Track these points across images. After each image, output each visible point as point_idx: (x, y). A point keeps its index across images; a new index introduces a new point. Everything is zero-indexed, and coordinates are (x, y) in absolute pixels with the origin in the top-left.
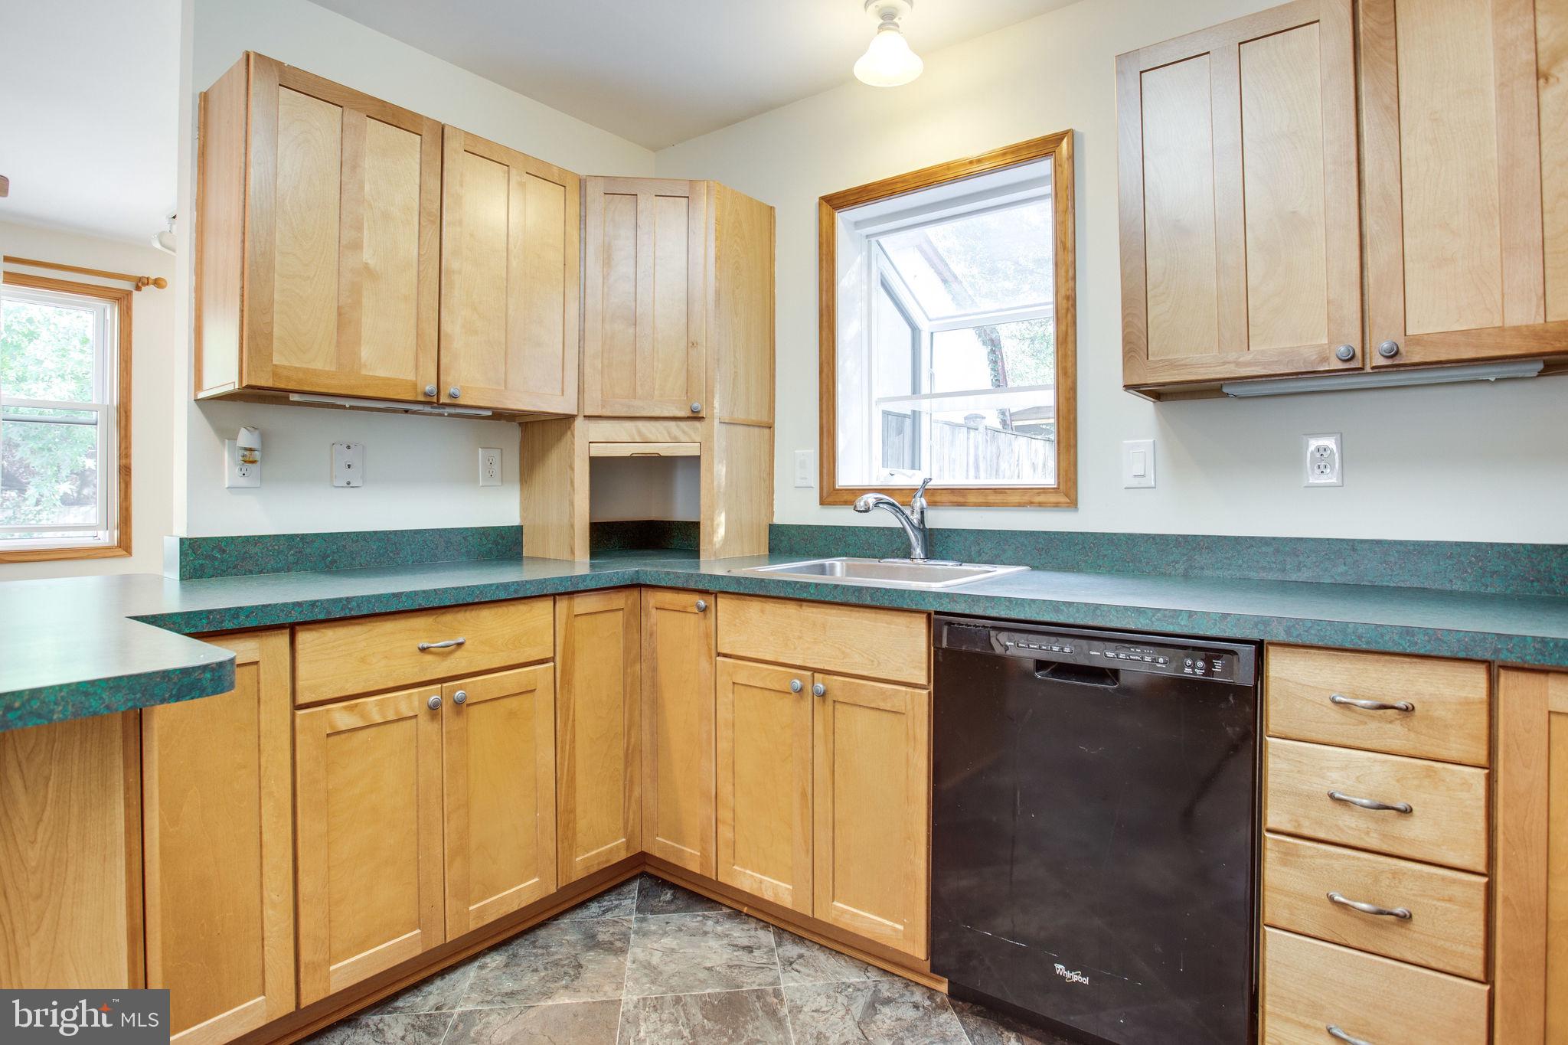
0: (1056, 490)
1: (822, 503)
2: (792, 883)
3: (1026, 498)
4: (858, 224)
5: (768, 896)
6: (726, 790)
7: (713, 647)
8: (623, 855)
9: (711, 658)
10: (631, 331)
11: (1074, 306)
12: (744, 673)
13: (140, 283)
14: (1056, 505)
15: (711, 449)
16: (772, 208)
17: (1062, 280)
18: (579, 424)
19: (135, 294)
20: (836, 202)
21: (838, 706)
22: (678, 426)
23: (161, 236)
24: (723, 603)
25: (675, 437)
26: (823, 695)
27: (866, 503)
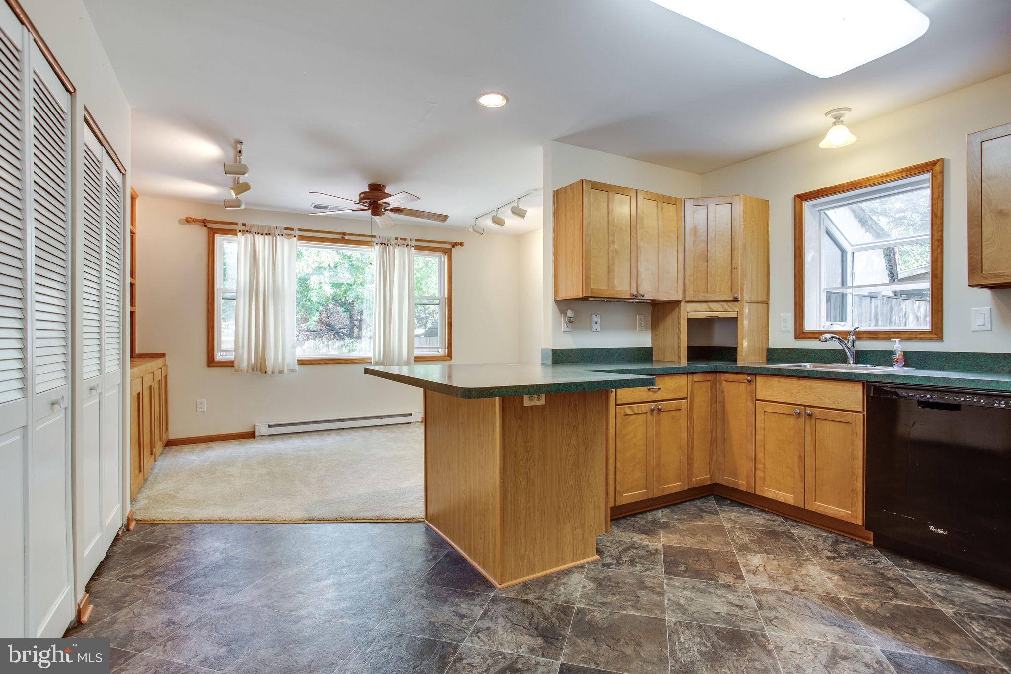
0: (930, 332)
1: (795, 339)
2: (794, 493)
3: (912, 336)
4: (813, 206)
5: (782, 500)
6: (760, 456)
7: (754, 396)
8: (709, 482)
9: (753, 401)
10: (706, 264)
11: (942, 244)
12: (770, 408)
13: (454, 245)
14: (931, 339)
15: (742, 314)
16: (767, 201)
17: (935, 232)
18: (683, 304)
19: (452, 249)
20: (803, 198)
21: (817, 421)
22: (727, 305)
23: (473, 226)
24: (759, 379)
25: (726, 309)
26: (810, 416)
27: (825, 338)
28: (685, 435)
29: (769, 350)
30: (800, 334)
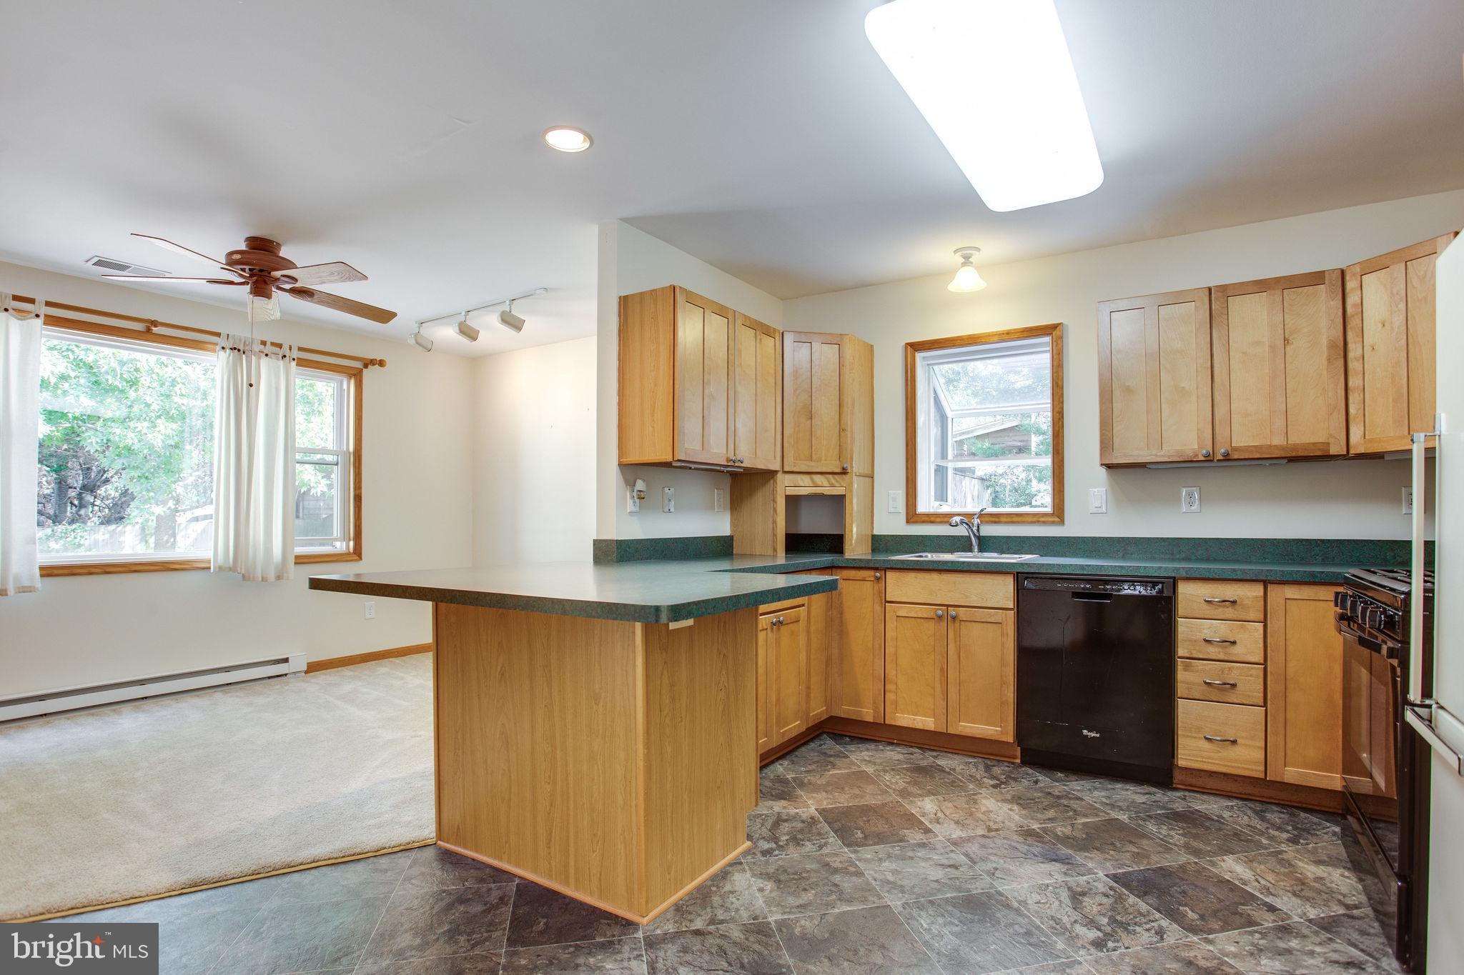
0: (1052, 515)
1: (908, 522)
2: (934, 716)
3: (1035, 519)
4: (924, 358)
5: (919, 726)
6: (891, 673)
7: (884, 598)
8: (825, 717)
9: (882, 604)
10: (809, 422)
11: (1063, 417)
12: (904, 611)
13: (368, 363)
14: (1053, 523)
15: (851, 491)
16: (872, 346)
17: (1056, 403)
18: (780, 475)
19: (364, 369)
20: (916, 347)
21: (963, 623)
22: (834, 478)
24: (890, 575)
25: (832, 484)
26: (954, 618)
27: (956, 522)
28: (803, 656)
29: (873, 536)
30: (913, 516)
